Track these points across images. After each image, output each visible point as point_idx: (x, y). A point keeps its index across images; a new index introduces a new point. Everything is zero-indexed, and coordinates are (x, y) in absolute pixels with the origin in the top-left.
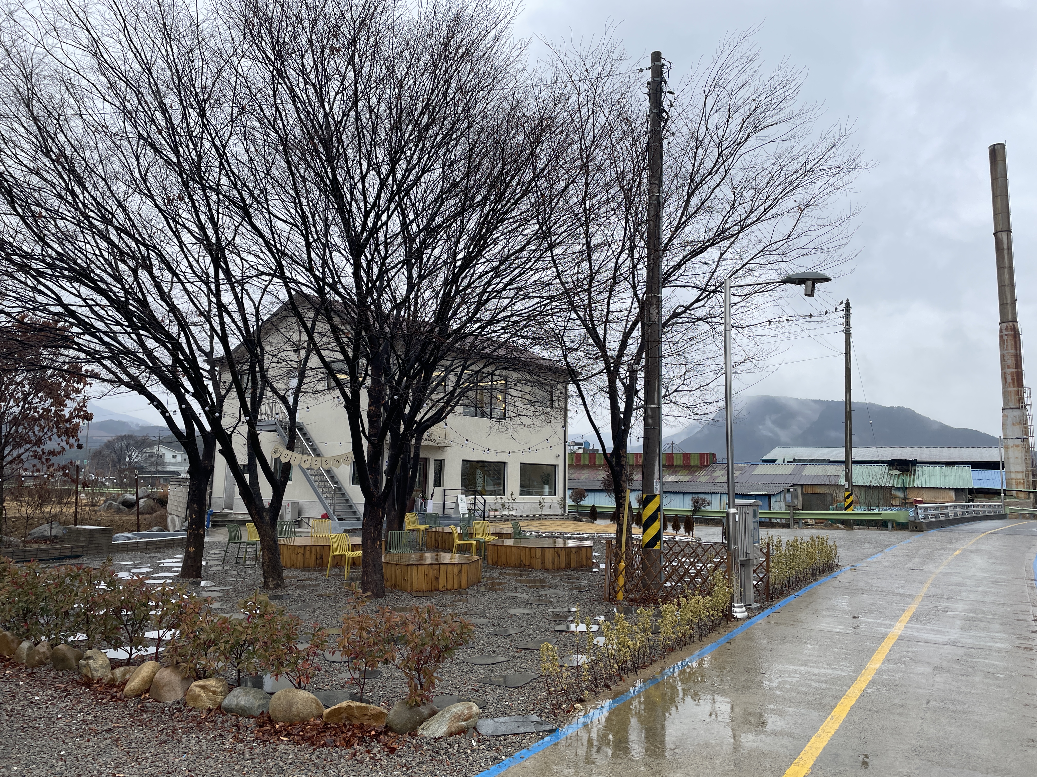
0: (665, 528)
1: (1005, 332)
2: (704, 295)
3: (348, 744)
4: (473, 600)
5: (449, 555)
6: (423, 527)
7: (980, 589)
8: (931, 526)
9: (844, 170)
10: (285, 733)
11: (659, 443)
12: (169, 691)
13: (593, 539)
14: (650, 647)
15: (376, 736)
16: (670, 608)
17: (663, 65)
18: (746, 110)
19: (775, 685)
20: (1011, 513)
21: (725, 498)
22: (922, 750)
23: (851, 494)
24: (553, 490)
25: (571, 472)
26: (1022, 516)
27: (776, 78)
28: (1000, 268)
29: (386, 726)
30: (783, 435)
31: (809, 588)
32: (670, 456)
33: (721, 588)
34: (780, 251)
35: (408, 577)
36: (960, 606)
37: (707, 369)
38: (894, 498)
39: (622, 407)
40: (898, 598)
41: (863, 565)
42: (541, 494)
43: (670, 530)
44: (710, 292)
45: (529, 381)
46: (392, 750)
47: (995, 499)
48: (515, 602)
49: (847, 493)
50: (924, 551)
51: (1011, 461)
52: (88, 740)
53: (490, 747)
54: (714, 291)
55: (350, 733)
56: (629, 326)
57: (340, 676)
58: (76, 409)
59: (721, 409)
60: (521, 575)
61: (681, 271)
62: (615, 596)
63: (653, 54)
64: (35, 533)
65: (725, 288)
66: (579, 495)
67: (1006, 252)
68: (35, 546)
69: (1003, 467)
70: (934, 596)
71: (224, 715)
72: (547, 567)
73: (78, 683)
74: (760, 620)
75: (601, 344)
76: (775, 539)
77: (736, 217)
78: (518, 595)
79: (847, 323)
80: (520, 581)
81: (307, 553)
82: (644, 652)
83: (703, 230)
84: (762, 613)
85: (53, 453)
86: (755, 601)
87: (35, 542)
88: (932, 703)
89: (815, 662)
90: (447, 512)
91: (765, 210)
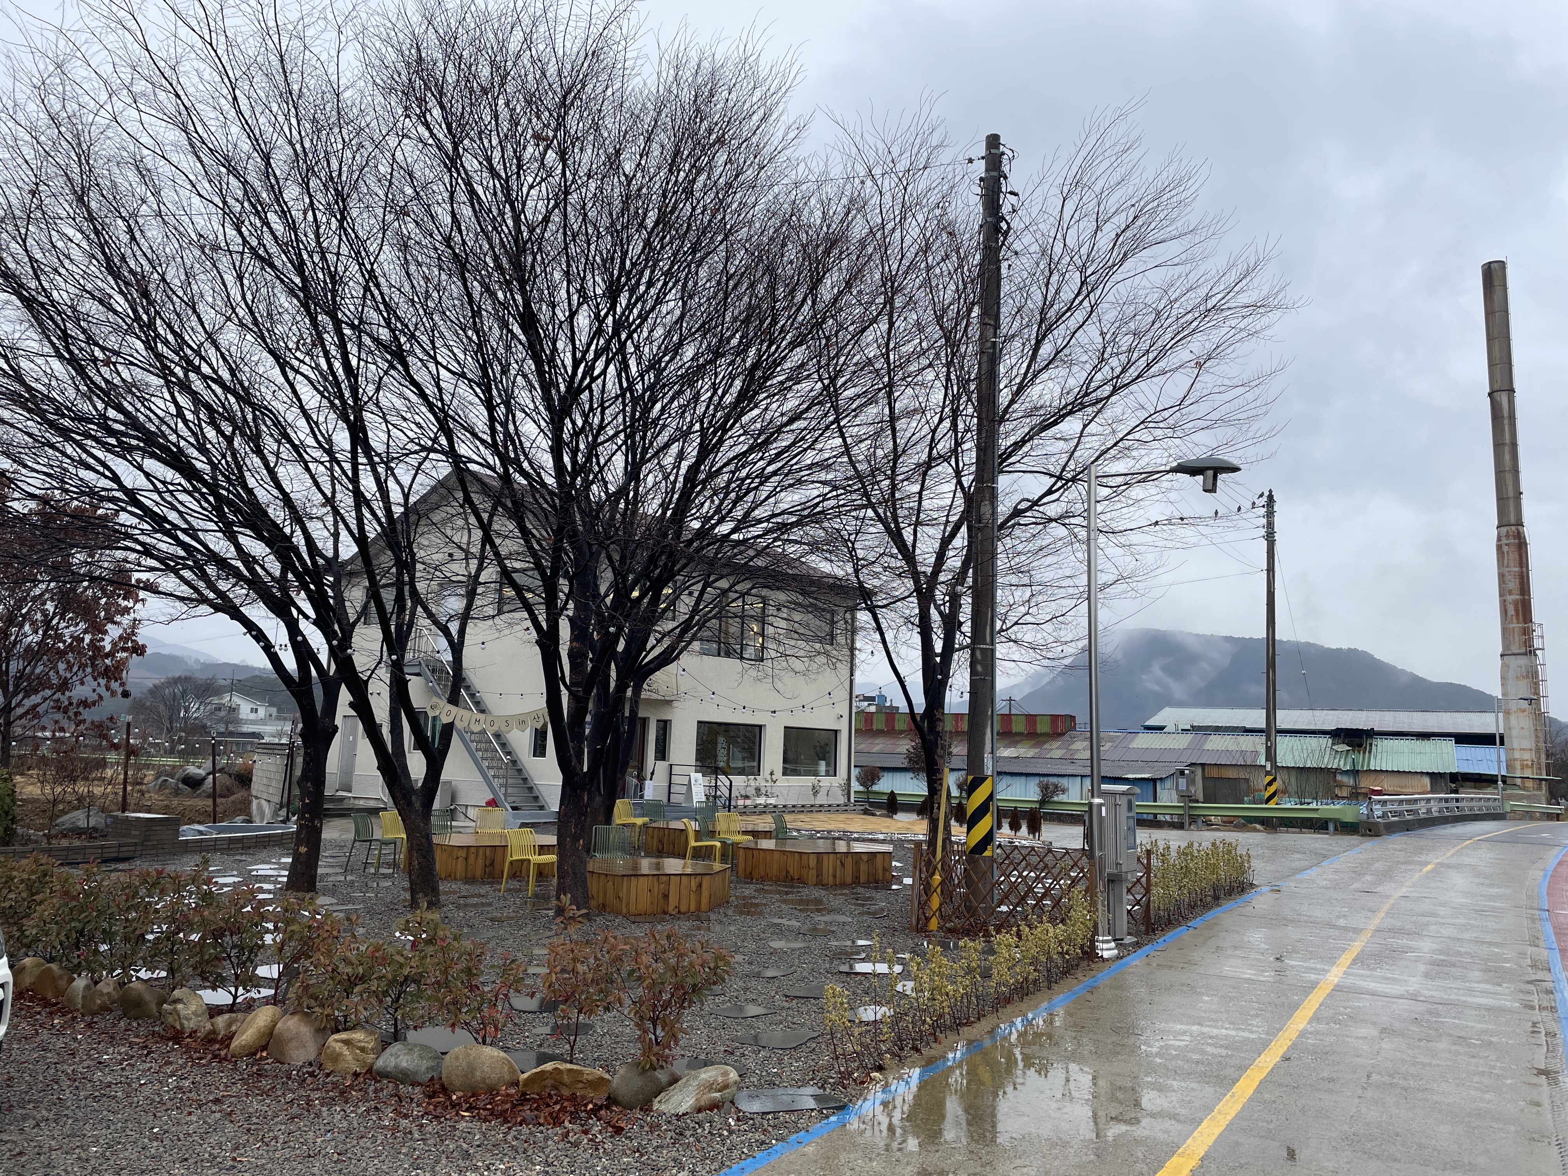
0: (999, 827)
1: (1504, 541)
2: (1059, 484)
3: (556, 1121)
4: (718, 928)
5: (682, 862)
6: (639, 821)
7: (1457, 921)
8: (1391, 828)
9: (1261, 310)
10: (465, 1106)
11: (993, 701)
12: (297, 1048)
13: (891, 842)
14: (977, 997)
15: (595, 1111)
16: (1006, 938)
17: (1003, 154)
18: (1121, 220)
19: (1155, 1050)
20: (1512, 811)
21: (1087, 782)
22: (1356, 1139)
23: (1274, 780)
24: (832, 769)
25: (860, 740)
26: (1529, 816)
27: (1165, 174)
28: (1498, 445)
29: (609, 1098)
30: (1177, 689)
31: (1210, 915)
32: (1007, 718)
33: (1080, 913)
34: (1171, 421)
35: (623, 894)
36: (1426, 946)
37: (1062, 593)
38: (1340, 786)
39: (938, 646)
40: (1337, 933)
41: (1288, 885)
42: (816, 774)
43: (1006, 830)
44: (1068, 481)
45: (799, 604)
46: (618, 1130)
47: (1490, 790)
48: (780, 931)
49: (1269, 778)
50: (1379, 865)
51: (1515, 732)
52: (190, 1114)
53: (754, 1128)
54: (1074, 480)
55: (557, 1107)
56: (949, 529)
57: (534, 1031)
58: (121, 637)
59: (1083, 650)
60: (787, 893)
61: (1025, 449)
62: (926, 925)
63: (988, 137)
64: (63, 824)
65: (1089, 475)
66: (870, 776)
67: (1506, 421)
68: (65, 843)
69: (1502, 743)
70: (1390, 930)
71: (377, 1081)
72: (825, 881)
73: (162, 1037)
74: (1136, 961)
75: (908, 554)
76: (1161, 845)
77: (1106, 372)
78: (784, 921)
79: (1270, 525)
80: (785, 902)
81: (472, 857)
82: (969, 1002)
83: (1057, 391)
84: (1139, 951)
85: (84, 703)
86: (1129, 934)
87: (65, 836)
88: (1374, 1077)
89: (1213, 1020)
90: (674, 799)
91: (1149, 366)
